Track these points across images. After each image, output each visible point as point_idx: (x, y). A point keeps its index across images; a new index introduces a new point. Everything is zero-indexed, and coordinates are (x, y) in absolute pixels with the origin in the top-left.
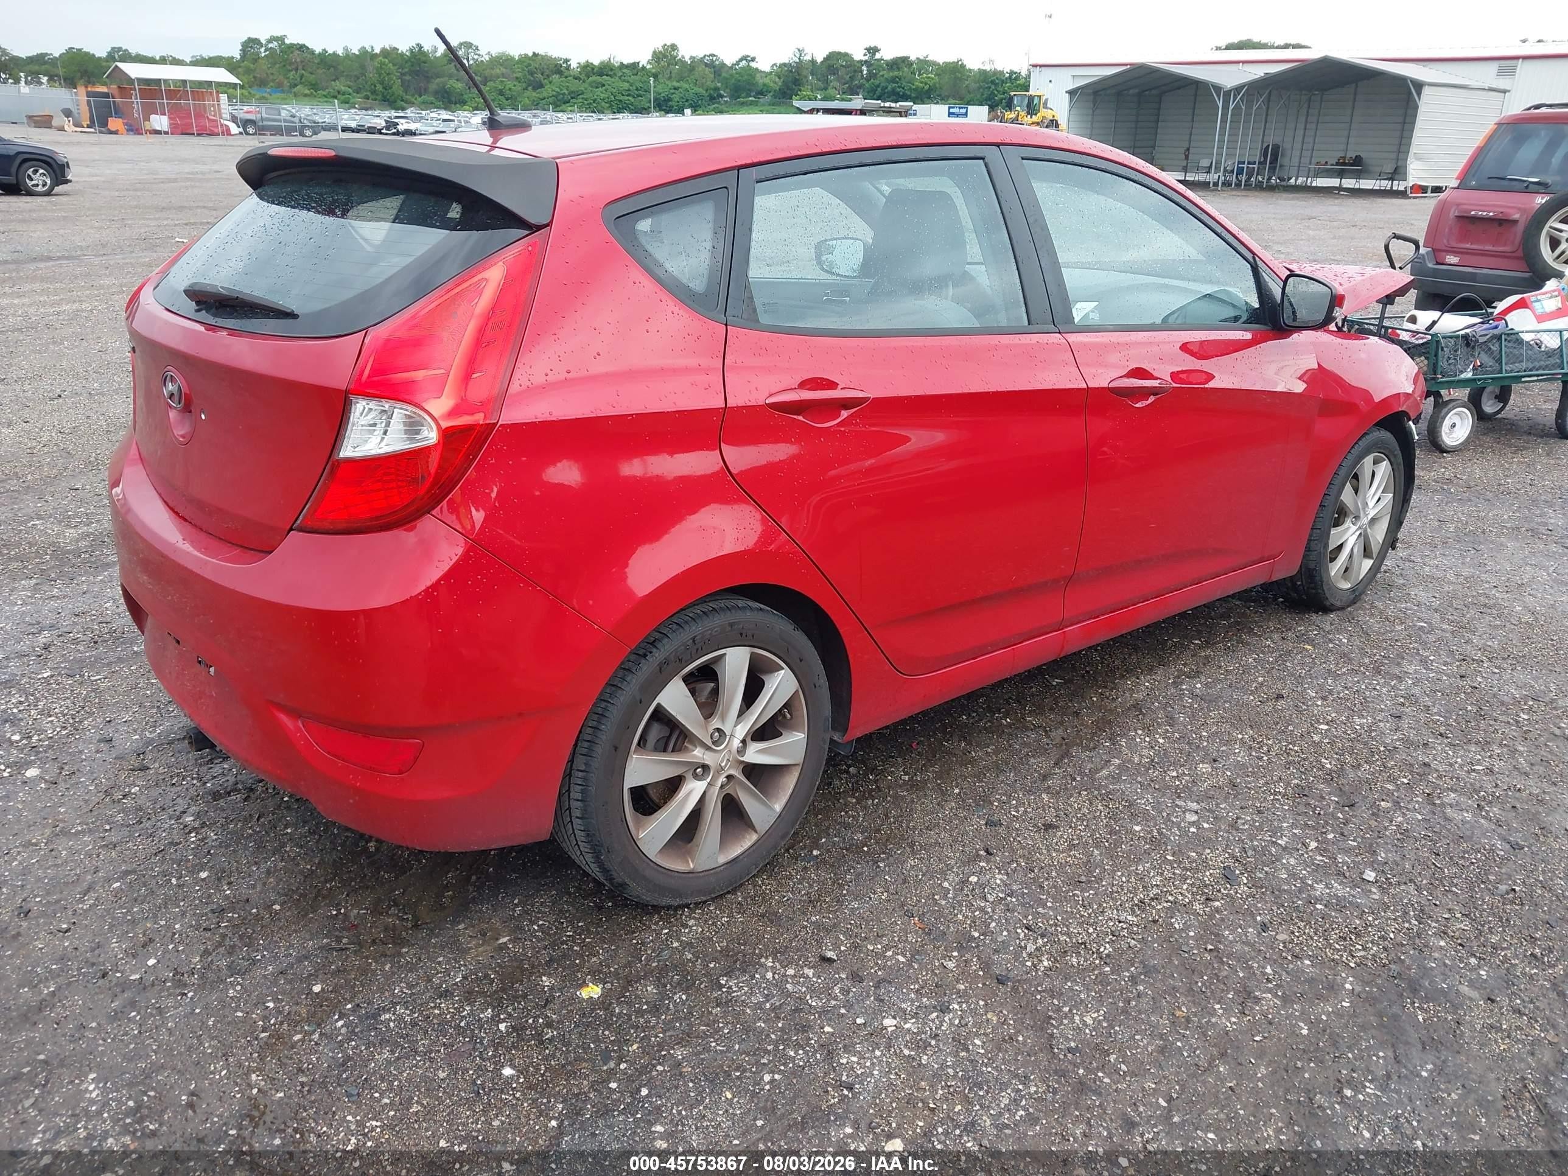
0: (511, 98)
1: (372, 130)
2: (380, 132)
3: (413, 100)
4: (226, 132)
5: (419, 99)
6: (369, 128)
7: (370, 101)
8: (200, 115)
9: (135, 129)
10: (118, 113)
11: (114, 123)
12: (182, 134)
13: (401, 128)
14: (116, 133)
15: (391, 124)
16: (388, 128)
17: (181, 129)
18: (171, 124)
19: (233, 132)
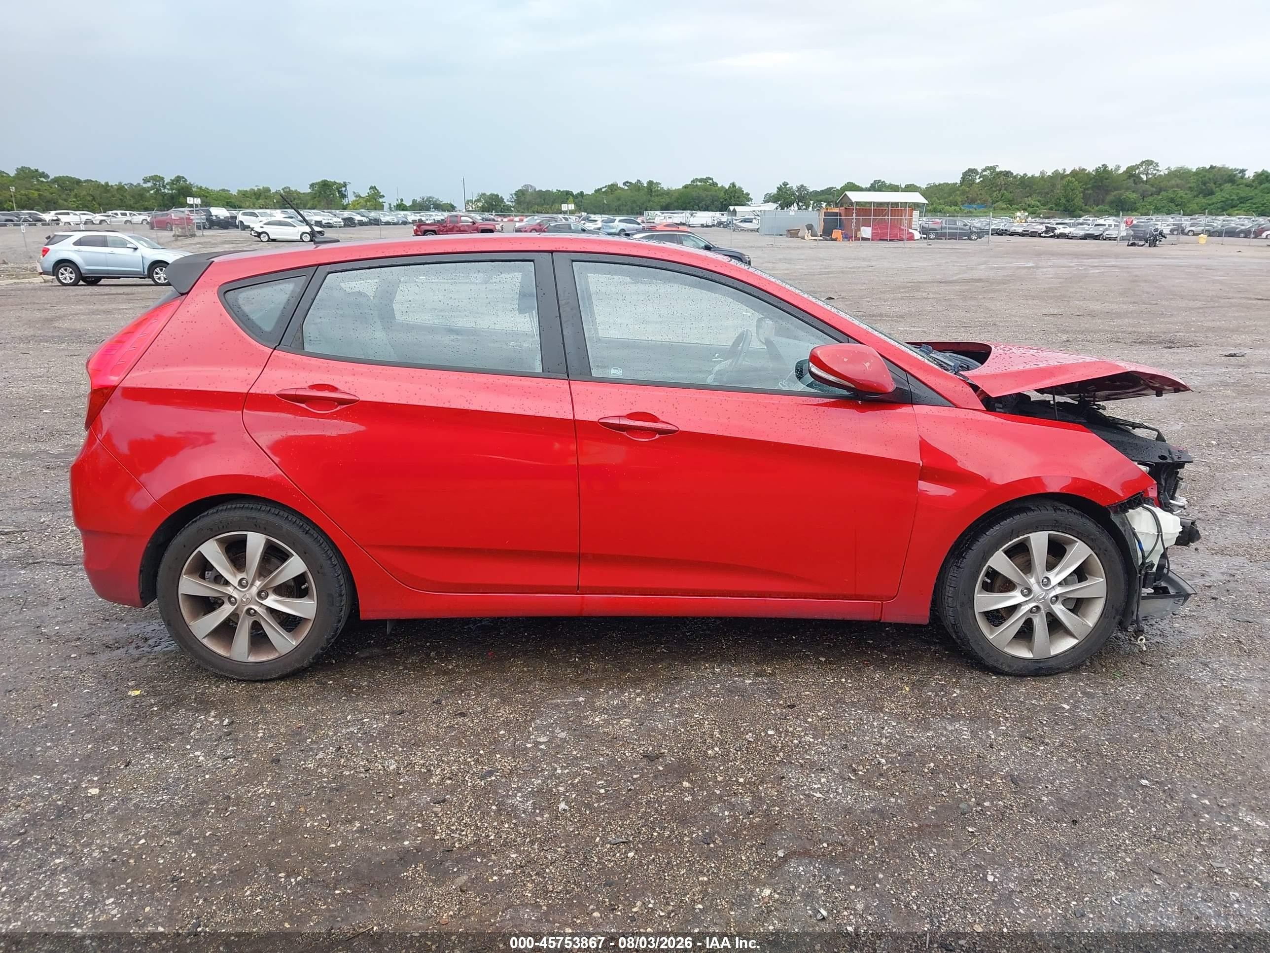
0: (1180, 205)
1: (1034, 234)
2: (1039, 235)
3: (1090, 209)
4: (911, 238)
5: (1096, 208)
6: (1032, 232)
7: (1054, 211)
8: (893, 227)
9: (847, 237)
10: (841, 227)
11: (837, 233)
12: (880, 240)
13: (1057, 232)
14: (835, 240)
15: (1049, 230)
16: (1046, 232)
17: (879, 237)
18: (872, 234)
19: (916, 238)
